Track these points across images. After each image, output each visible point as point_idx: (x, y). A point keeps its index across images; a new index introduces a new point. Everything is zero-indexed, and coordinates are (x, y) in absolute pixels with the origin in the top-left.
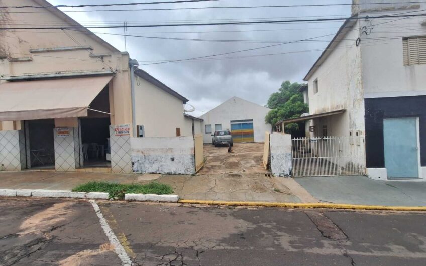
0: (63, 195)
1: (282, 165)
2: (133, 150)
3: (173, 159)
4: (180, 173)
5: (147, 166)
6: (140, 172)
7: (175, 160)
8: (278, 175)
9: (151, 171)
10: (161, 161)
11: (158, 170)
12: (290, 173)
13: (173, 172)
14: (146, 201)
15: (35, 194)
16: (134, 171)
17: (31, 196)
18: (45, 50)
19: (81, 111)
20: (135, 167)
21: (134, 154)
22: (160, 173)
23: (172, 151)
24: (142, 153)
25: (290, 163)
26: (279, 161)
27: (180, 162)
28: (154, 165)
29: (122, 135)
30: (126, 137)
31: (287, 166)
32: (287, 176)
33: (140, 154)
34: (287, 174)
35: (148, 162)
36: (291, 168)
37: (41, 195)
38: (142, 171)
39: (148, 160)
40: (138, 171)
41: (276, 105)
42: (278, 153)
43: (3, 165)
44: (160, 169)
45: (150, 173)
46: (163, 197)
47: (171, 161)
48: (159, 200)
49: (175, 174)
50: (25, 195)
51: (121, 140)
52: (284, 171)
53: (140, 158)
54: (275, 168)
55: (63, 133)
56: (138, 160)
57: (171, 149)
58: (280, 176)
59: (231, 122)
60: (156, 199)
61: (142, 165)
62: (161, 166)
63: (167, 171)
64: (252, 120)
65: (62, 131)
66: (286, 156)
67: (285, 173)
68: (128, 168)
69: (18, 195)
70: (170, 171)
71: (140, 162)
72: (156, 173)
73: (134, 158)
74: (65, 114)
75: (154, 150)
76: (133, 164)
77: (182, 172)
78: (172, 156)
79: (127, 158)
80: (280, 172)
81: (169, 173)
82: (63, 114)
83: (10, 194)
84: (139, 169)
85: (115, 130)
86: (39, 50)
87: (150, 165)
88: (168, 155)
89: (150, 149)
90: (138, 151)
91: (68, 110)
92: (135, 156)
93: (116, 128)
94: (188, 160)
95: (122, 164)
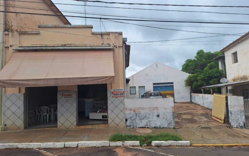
0: (104, 145)
1: (238, 119)
2: (126, 109)
3: (158, 116)
4: (164, 127)
5: (137, 121)
6: (132, 127)
7: (160, 117)
8: (236, 126)
9: (141, 126)
10: (149, 118)
11: (147, 125)
12: (244, 125)
13: (158, 126)
14: (168, 146)
15: (81, 145)
16: (127, 126)
17: (77, 146)
18: (53, 26)
19: (109, 79)
20: (128, 123)
21: (127, 112)
22: (148, 128)
23: (157, 110)
24: (134, 111)
25: (244, 118)
26: (236, 116)
27: (164, 118)
28: (143, 121)
29: (118, 97)
30: (121, 99)
31: (242, 120)
32: (242, 127)
33: (132, 112)
34: (242, 126)
35: (138, 119)
36: (244, 121)
37: (87, 146)
38: (133, 126)
39: (139, 117)
40: (130, 126)
41: (193, 70)
42: (235, 110)
43: (6, 125)
44: (148, 124)
45: (141, 128)
46: (181, 143)
47: (157, 118)
48: (178, 145)
49: (160, 128)
50: (73, 146)
51: (117, 101)
52: (240, 124)
53: (132, 115)
54: (233, 122)
55: (66, 95)
56: (131, 117)
57: (156, 108)
58: (237, 127)
59: (154, 84)
60: (175, 144)
61: (134, 121)
62: (149, 121)
63: (154, 126)
64: (172, 83)
65: (65, 94)
66: (241, 113)
67: (241, 125)
68: (122, 124)
69: (66, 146)
70: (156, 126)
71: (132, 118)
72: (145, 127)
73: (127, 116)
74: (97, 81)
75: (143, 109)
76: (126, 120)
77: (166, 126)
78: (158, 113)
79: (121, 116)
80: (236, 124)
81: (155, 128)
82: (94, 81)
83: (59, 146)
84: (131, 124)
85: (112, 93)
86: (48, 26)
87: (140, 121)
88: (154, 113)
89: (140, 108)
90: (131, 110)
91: (99, 78)
92: (128, 114)
93: (113, 91)
94: (170, 117)
95: (117, 121)
